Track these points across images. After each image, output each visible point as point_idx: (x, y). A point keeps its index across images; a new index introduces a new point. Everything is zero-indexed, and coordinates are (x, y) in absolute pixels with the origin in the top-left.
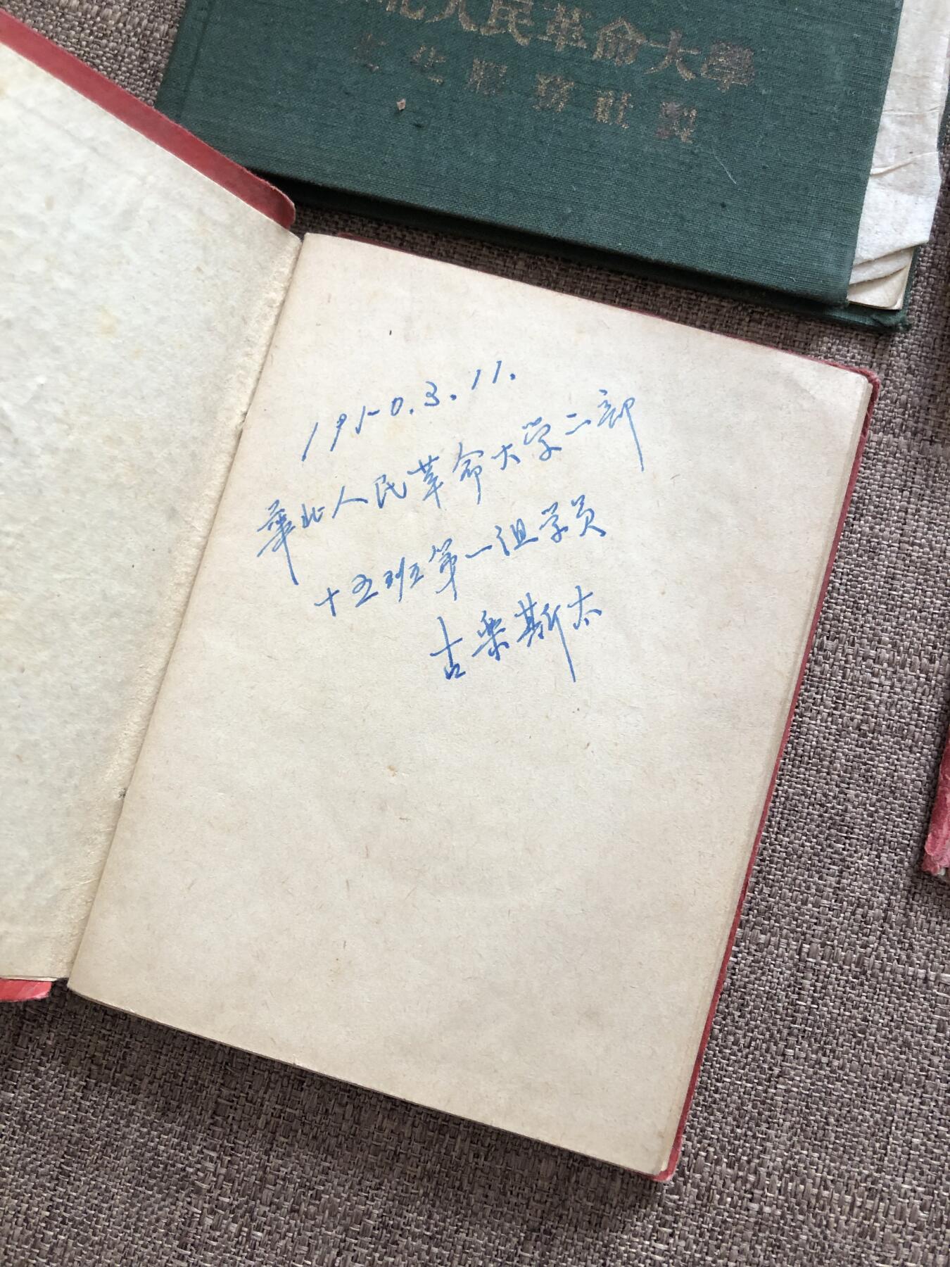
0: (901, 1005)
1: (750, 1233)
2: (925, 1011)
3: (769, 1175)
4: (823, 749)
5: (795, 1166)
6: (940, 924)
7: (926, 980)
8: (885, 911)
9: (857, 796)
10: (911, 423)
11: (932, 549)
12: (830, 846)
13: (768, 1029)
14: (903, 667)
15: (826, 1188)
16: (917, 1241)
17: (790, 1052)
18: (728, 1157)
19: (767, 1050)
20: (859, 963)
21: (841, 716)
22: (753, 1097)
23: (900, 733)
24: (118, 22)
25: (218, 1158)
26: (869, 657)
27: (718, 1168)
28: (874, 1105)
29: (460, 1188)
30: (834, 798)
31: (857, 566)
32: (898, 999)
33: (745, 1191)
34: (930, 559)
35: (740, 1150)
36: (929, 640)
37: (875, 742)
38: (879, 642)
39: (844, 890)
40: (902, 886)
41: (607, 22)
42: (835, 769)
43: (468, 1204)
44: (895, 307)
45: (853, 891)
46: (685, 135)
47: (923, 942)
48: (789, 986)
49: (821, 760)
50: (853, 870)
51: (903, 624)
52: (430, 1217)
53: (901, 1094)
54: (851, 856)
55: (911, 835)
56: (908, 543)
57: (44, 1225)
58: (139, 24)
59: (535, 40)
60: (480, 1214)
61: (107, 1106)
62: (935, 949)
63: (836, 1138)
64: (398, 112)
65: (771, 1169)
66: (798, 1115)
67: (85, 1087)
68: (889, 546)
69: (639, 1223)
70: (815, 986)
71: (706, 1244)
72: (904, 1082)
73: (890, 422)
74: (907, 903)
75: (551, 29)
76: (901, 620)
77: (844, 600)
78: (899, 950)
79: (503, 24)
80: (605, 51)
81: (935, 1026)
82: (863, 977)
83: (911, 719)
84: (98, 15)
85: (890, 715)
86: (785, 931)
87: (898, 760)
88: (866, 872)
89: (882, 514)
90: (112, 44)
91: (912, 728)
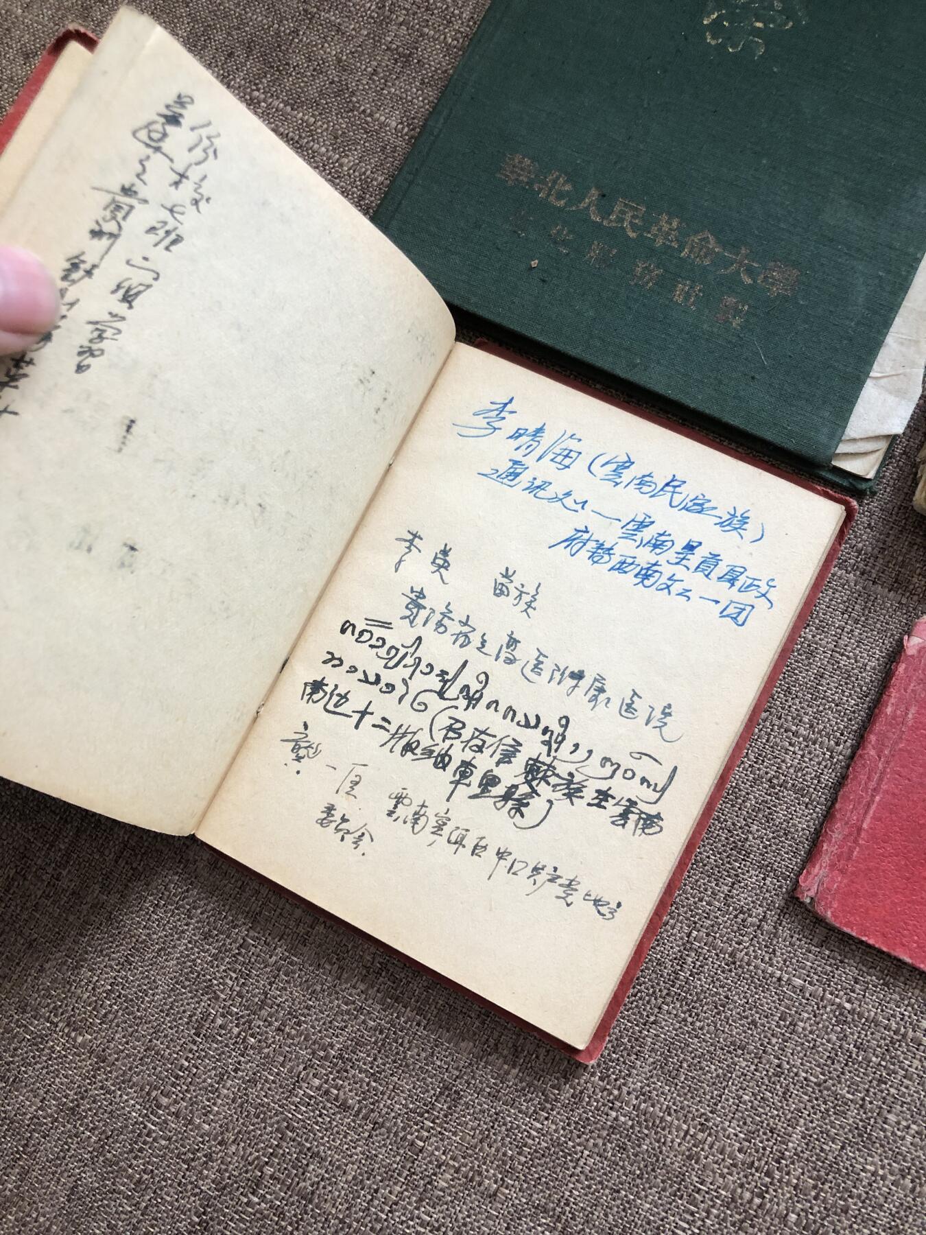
0: (756, 993)
1: (605, 1133)
2: (774, 1002)
3: (629, 1093)
4: (740, 790)
5: (649, 1092)
6: (800, 940)
7: (780, 979)
8: (760, 921)
9: (758, 831)
10: (861, 565)
11: (856, 662)
12: (729, 863)
13: (652, 987)
14: (814, 743)
15: (669, 1114)
16: (731, 1175)
17: (666, 1007)
18: (601, 1072)
19: (648, 1002)
20: (732, 955)
21: (759, 769)
22: (630, 1034)
23: (800, 792)
24: (350, 169)
25: (236, 978)
26: (791, 731)
27: (592, 1079)
28: (719, 1062)
29: (401, 1045)
30: (740, 828)
31: (796, 661)
32: (755, 988)
33: (608, 1101)
34: (853, 669)
35: (612, 1070)
36: (839, 728)
37: (781, 794)
38: (800, 721)
39: (732, 897)
40: (777, 905)
41: (696, 232)
42: (746, 807)
43: (405, 1057)
44: (868, 477)
45: (739, 900)
46: (736, 322)
47: (784, 951)
48: (675, 959)
49: (736, 798)
50: (742, 884)
51: (821, 712)
52: (375, 1059)
53: (741, 1059)
54: (743, 874)
55: (792, 869)
56: (839, 653)
57: (105, 995)
58: (364, 173)
59: (641, 235)
60: (411, 1067)
61: (168, 922)
62: (792, 958)
63: (685, 1079)
64: (531, 268)
65: (631, 1089)
66: (660, 1055)
67: (156, 905)
68: (824, 652)
69: (525, 1104)
70: (694, 963)
71: (571, 1132)
72: (746, 1051)
73: (846, 561)
74: (778, 919)
75: (654, 229)
76: (821, 708)
77: (780, 684)
78: (764, 953)
79: (621, 220)
80: (690, 252)
81: (779, 1015)
82: (733, 966)
83: (812, 783)
84: (337, 162)
85: (796, 776)
86: (681, 917)
87: (795, 811)
88: (752, 888)
89: (824, 627)
90: (342, 184)
91: (812, 790)
